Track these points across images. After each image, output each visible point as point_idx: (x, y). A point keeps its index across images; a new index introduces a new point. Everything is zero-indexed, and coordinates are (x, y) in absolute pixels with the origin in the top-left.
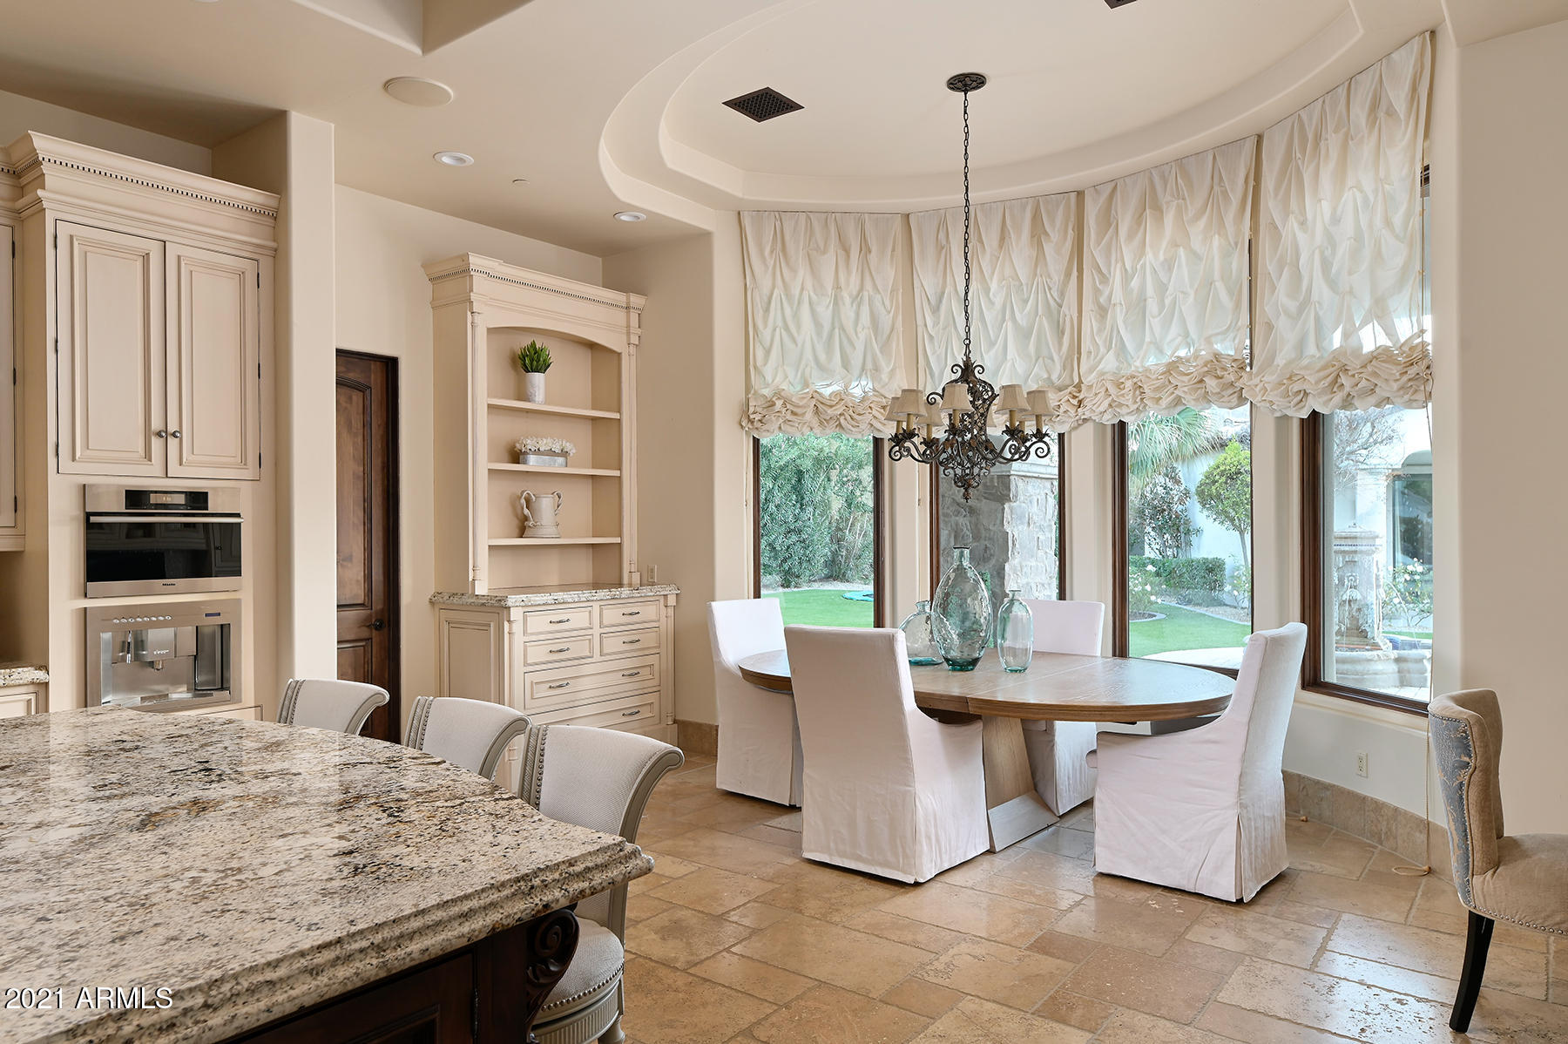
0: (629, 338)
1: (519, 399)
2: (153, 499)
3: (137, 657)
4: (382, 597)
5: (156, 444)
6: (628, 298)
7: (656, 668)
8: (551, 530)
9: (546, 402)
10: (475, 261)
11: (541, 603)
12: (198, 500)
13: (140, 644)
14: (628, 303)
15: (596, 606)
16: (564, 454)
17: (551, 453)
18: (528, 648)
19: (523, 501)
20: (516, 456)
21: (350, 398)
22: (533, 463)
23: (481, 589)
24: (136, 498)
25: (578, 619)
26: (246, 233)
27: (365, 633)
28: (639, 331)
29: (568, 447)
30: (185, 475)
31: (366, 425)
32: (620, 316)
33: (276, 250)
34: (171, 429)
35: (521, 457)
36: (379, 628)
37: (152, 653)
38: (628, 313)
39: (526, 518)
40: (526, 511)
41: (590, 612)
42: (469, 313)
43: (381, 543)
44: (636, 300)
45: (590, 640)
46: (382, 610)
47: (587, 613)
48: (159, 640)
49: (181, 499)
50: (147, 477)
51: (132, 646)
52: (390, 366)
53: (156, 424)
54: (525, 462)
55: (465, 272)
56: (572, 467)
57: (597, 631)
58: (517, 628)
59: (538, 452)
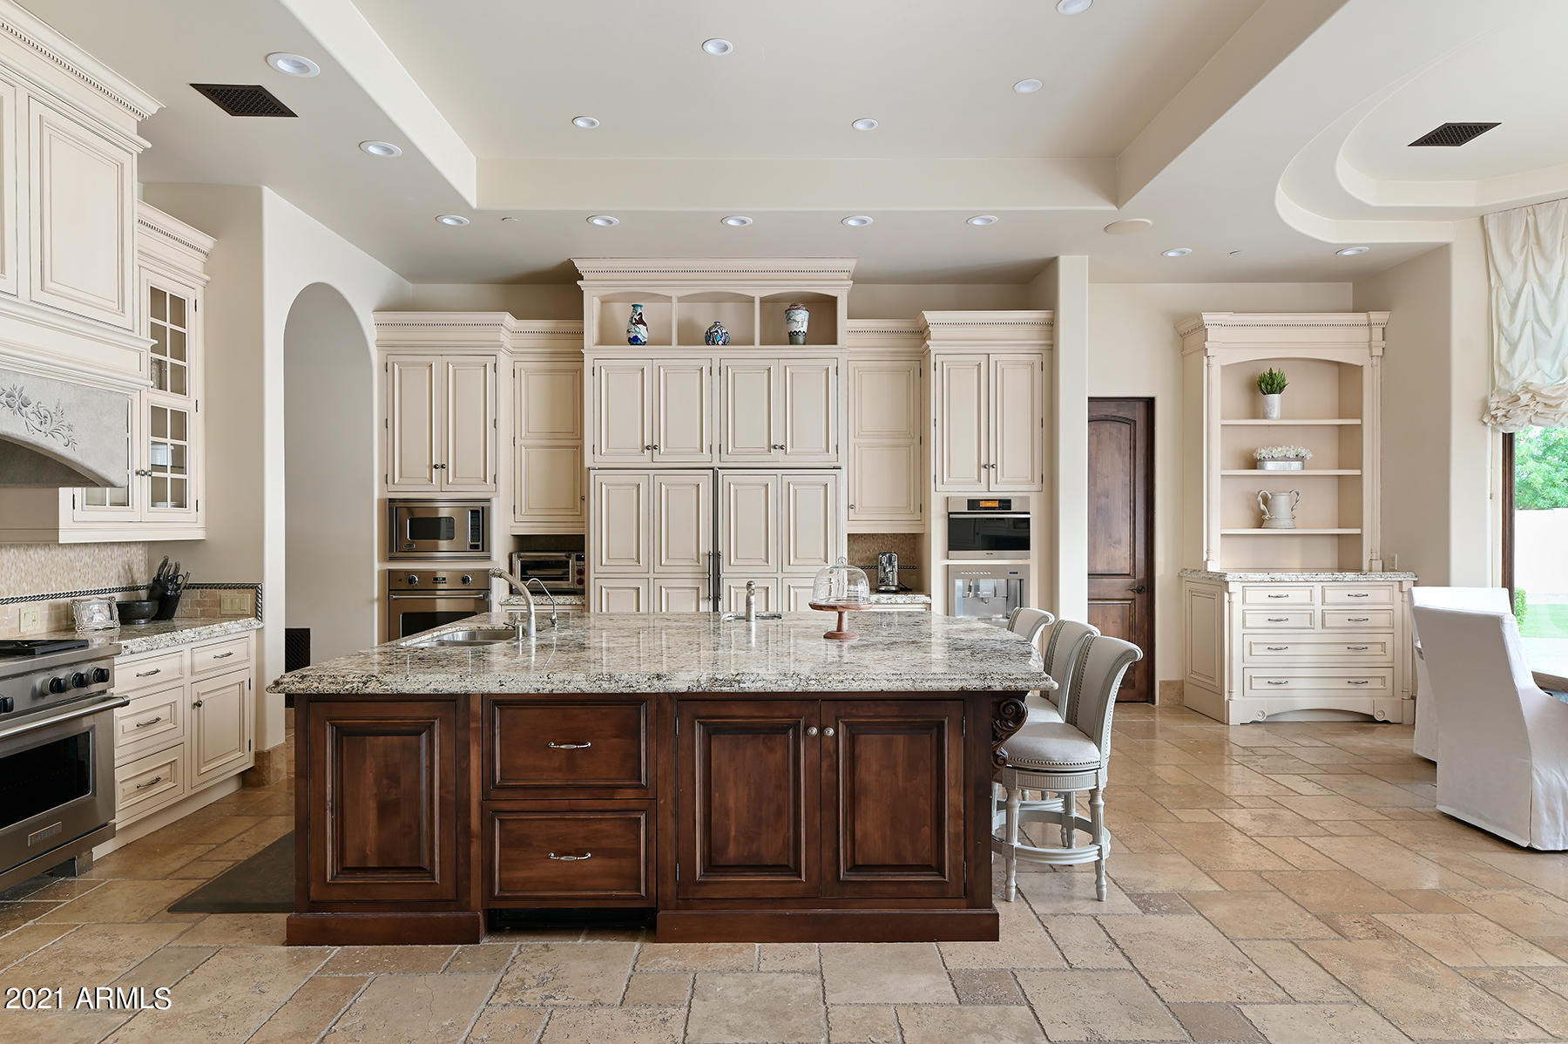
0: (1371, 352)
1: (1255, 417)
2: (983, 504)
3: (976, 595)
4: (1143, 570)
5: (983, 471)
6: (1369, 317)
7: (1389, 646)
8: (1288, 522)
9: (1282, 418)
10: (1207, 318)
11: (1258, 580)
12: (1005, 504)
13: (977, 588)
14: (1369, 320)
15: (1318, 587)
16: (1298, 458)
17: (1286, 458)
18: (1247, 616)
19: (1260, 498)
20: (1254, 463)
21: (1121, 430)
22: (1271, 467)
23: (1214, 567)
24: (973, 504)
25: (1298, 595)
26: (1035, 339)
27: (1130, 595)
28: (1383, 344)
29: (1303, 452)
30: (999, 491)
31: (1134, 448)
32: (1362, 334)
33: (1052, 345)
34: (991, 464)
35: (1258, 463)
36: (1139, 591)
37: (982, 594)
38: (1371, 329)
39: (1263, 513)
40: (1263, 507)
41: (1311, 591)
42: (1205, 358)
43: (1143, 532)
44: (1375, 316)
45: (1311, 614)
46: (1143, 580)
47: (1309, 593)
48: (986, 586)
49: (996, 504)
50: (979, 492)
51: (973, 588)
52: (1150, 403)
53: (984, 461)
54: (1262, 468)
55: (1201, 328)
56: (1308, 469)
57: (1318, 607)
58: (1237, 598)
59: (1273, 459)
